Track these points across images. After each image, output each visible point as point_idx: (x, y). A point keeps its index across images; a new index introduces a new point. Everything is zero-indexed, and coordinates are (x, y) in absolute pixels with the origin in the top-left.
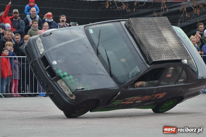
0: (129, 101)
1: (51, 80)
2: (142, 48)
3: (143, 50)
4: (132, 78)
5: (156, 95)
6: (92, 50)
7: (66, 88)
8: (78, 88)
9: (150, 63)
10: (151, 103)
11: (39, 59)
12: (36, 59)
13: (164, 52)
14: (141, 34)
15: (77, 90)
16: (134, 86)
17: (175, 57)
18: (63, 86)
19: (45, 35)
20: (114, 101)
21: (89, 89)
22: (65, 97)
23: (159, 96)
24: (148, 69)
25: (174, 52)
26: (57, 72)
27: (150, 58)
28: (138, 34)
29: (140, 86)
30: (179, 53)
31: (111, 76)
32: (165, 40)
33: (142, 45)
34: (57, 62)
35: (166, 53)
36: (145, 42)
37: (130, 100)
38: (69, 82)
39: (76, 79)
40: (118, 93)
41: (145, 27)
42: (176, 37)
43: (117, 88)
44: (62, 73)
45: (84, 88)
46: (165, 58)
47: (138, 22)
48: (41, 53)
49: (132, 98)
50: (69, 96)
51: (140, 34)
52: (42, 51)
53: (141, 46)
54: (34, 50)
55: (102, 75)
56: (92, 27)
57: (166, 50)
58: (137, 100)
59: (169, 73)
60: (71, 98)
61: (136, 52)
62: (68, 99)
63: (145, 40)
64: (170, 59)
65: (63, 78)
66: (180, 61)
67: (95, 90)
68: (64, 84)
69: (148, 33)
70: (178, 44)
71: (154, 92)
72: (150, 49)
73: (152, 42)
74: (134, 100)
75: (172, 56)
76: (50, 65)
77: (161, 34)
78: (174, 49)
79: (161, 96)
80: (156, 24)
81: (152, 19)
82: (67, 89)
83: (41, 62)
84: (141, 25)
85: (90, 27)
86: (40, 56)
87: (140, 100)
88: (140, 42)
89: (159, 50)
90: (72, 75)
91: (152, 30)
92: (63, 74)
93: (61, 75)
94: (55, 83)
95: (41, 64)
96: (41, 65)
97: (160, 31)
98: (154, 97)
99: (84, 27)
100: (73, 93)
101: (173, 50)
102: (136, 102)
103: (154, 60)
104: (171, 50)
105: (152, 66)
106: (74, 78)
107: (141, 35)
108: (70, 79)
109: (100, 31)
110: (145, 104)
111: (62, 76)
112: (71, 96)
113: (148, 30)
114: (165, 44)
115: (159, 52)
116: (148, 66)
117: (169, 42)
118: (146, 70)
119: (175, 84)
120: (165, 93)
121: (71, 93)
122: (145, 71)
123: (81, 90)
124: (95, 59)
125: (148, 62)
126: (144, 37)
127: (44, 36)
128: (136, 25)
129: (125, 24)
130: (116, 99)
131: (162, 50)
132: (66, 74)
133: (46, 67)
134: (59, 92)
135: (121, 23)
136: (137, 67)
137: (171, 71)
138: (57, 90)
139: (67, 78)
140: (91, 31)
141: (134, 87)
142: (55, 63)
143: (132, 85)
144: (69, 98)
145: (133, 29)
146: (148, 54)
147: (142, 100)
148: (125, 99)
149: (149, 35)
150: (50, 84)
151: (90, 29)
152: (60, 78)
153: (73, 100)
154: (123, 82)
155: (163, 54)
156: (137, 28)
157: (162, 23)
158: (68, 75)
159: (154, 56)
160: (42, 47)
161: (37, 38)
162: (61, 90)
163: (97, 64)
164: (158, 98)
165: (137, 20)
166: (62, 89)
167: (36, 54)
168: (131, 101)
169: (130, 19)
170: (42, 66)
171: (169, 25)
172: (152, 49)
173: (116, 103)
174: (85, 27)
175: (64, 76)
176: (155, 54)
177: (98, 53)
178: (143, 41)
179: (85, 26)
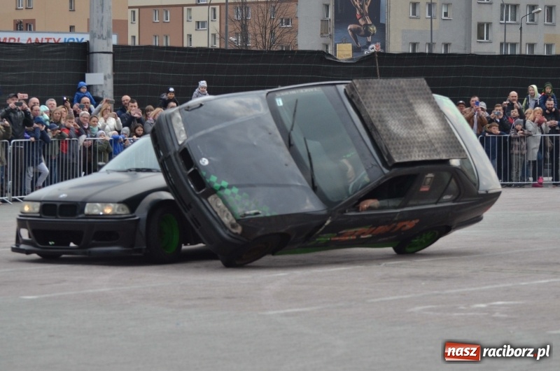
0: (348, 236)
1: (197, 195)
2: (375, 137)
3: (376, 140)
4: (354, 193)
5: (400, 225)
6: (280, 139)
7: (224, 211)
8: (248, 212)
9: (390, 165)
10: (391, 237)
11: (175, 154)
12: (170, 153)
13: (417, 144)
14: (374, 109)
15: (245, 215)
16: (358, 208)
17: (437, 155)
18: (219, 207)
19: (190, 109)
20: (318, 236)
21: (268, 215)
22: (222, 228)
23: (405, 226)
24: (386, 176)
25: (436, 145)
26: (208, 181)
27: (389, 156)
28: (368, 110)
29: (370, 208)
30: (444, 147)
31: (314, 188)
32: (420, 122)
33: (376, 130)
34: (209, 160)
35: (421, 147)
36: (382, 126)
37: (349, 234)
38: (231, 200)
39: (245, 194)
40: (325, 222)
41: (382, 97)
42: (440, 116)
43: (324, 212)
44: (219, 181)
45: (260, 212)
46: (419, 156)
47: (370, 88)
48: (180, 142)
49: (353, 230)
50: (229, 227)
51: (372, 110)
52: (182, 138)
53: (373, 132)
54: (168, 137)
55: (297, 186)
56: (283, 94)
57: (420, 140)
58: (364, 234)
59: (424, 185)
60: (234, 231)
61: (363, 144)
62: (228, 232)
63: (382, 121)
64: (428, 158)
65: (221, 192)
66: (446, 162)
67: (281, 216)
68: (220, 204)
69: (387, 107)
70: (444, 129)
71: (396, 219)
72: (390, 139)
73: (395, 126)
74: (357, 233)
75: (432, 152)
76: (196, 166)
77: (412, 110)
78: (436, 139)
79: (409, 225)
80: (403, 91)
81: (396, 83)
82: (225, 214)
83: (179, 159)
84: (376, 93)
85: (278, 94)
86: (177, 148)
87: (370, 234)
88: (372, 124)
89: (408, 141)
90: (238, 186)
91: (395, 102)
92: (220, 183)
93: (217, 185)
94: (204, 201)
95: (178, 163)
96: (179, 165)
97: (410, 105)
98: (395, 227)
99: (267, 94)
100: (238, 221)
101: (433, 141)
102: (362, 237)
103: (397, 161)
104: (430, 141)
105: (393, 170)
106: (240, 193)
107: (374, 112)
108: (233, 194)
109: (297, 101)
110: (380, 240)
111: (217, 189)
112: (233, 226)
113: (387, 102)
114: (420, 130)
115: (408, 144)
116: (386, 171)
117: (428, 126)
118: (382, 179)
119: (436, 203)
120: (417, 221)
121: (234, 221)
122: (379, 181)
123: (254, 217)
124: (284, 155)
125: (385, 164)
126: (381, 116)
127: (187, 110)
128: (365, 93)
129: (345, 90)
130: (323, 233)
131: (412, 141)
132: (224, 184)
133: (188, 169)
134: (211, 218)
135: (336, 88)
136: (364, 172)
137: (428, 180)
138: (208, 214)
139: (227, 192)
140: (280, 102)
141: (357, 210)
142: (205, 162)
143: (354, 206)
144: (230, 231)
145: (359, 100)
146: (387, 149)
147: (374, 233)
148: (340, 232)
149: (389, 111)
150: (194, 202)
151: (278, 97)
152: (212, 191)
153: (236, 234)
154: (336, 200)
155: (415, 149)
156: (367, 98)
157: (415, 89)
158: (230, 187)
159: (397, 153)
160: (182, 130)
161: (173, 113)
162: (215, 215)
163: (286, 165)
164: (403, 229)
165: (367, 84)
166: (216, 213)
167: (170, 143)
168: (351, 235)
169: (355, 81)
170: (180, 168)
171: (428, 93)
172: (393, 139)
173: (322, 239)
174: (269, 94)
175: (222, 188)
176: (399, 149)
177: (290, 145)
178: (377, 124)
179: (269, 92)
